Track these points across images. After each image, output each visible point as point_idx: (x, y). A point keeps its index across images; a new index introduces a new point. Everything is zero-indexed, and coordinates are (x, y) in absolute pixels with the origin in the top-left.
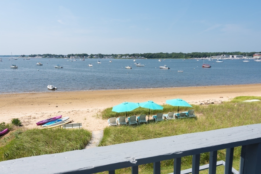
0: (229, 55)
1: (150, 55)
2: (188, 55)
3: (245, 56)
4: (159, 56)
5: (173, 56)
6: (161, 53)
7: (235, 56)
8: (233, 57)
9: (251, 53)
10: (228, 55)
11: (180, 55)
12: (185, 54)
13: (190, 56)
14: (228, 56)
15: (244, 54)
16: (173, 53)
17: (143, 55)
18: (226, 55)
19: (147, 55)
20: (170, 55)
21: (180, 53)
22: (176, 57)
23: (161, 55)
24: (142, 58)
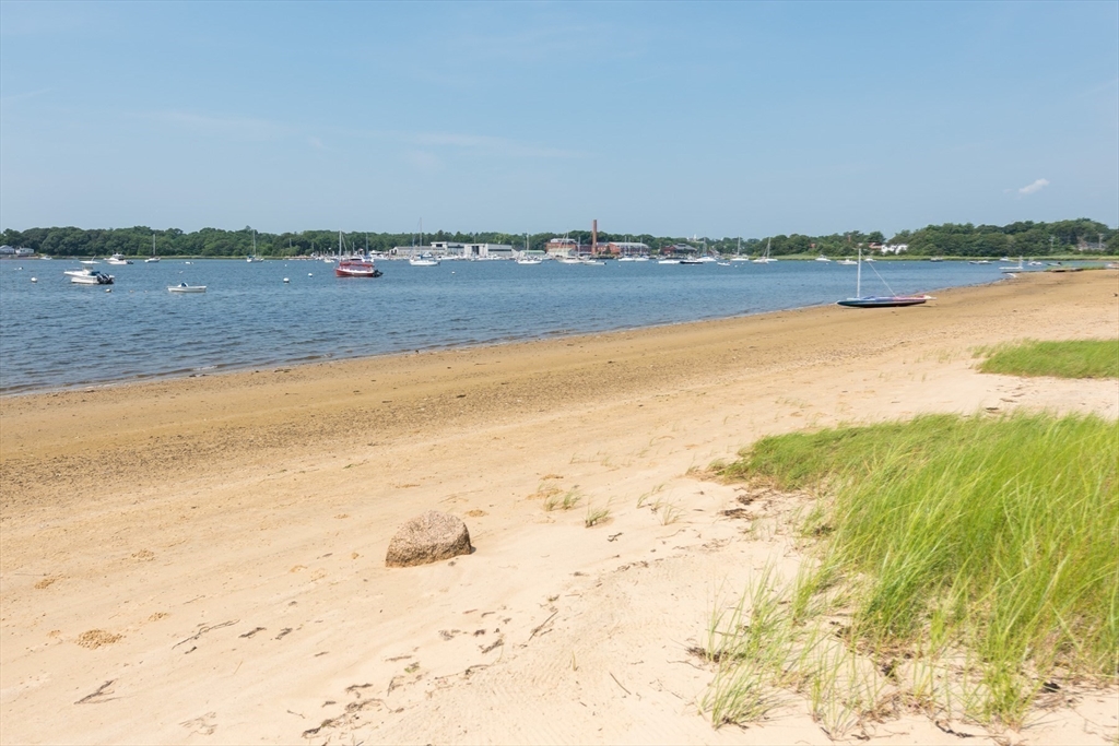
0: (461, 245)
1: (66, 239)
2: (284, 243)
3: (519, 250)
4: (125, 245)
5: (209, 247)
6: (137, 229)
7: (484, 249)
8: (476, 250)
9: (537, 236)
10: (456, 244)
11: (244, 243)
12: (269, 238)
13: (294, 245)
14: (459, 247)
15: (517, 242)
16: (207, 231)
17: (23, 240)
18: (451, 244)
19: (50, 235)
20: (190, 243)
21: (245, 231)
22: (223, 250)
23: (138, 241)
24: (18, 252)
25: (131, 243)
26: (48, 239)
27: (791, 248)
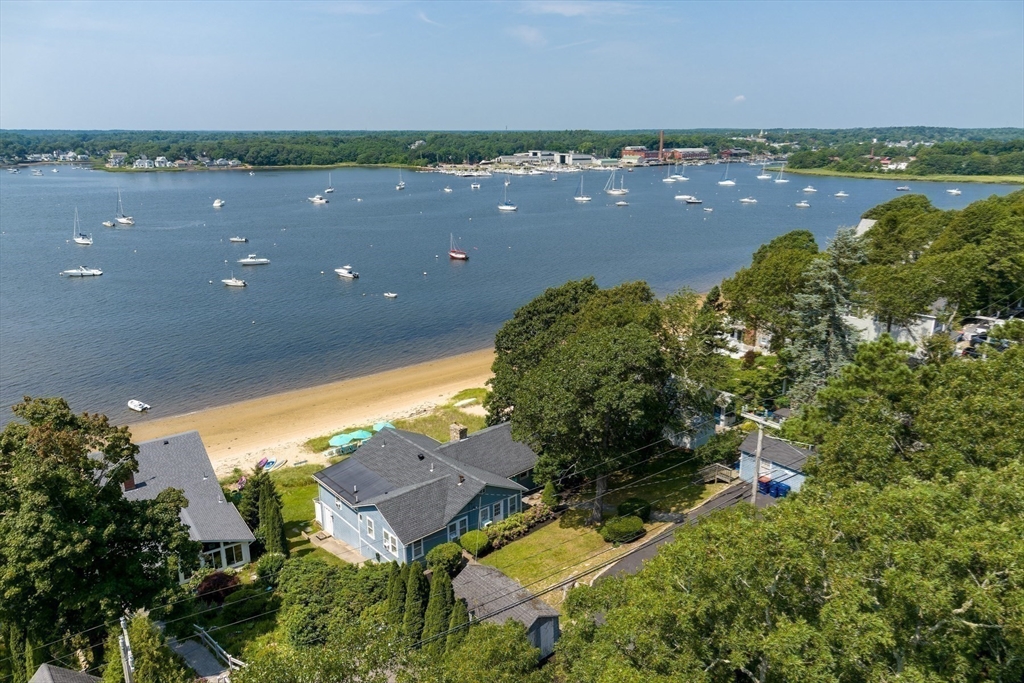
0: (552, 152)
1: (263, 153)
2: (417, 154)
3: (598, 157)
4: (303, 157)
10: (548, 152)
11: (387, 152)
13: (424, 157)
14: (550, 155)
17: (233, 153)
18: (544, 153)
22: (372, 159)
23: (311, 153)
24: (230, 163)
25: (307, 155)
26: (250, 153)
27: (814, 162)
